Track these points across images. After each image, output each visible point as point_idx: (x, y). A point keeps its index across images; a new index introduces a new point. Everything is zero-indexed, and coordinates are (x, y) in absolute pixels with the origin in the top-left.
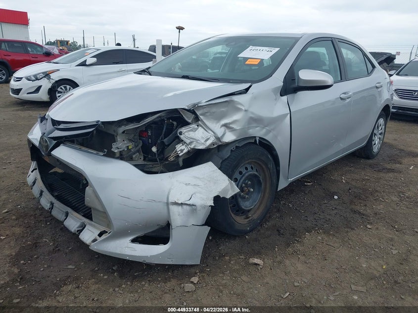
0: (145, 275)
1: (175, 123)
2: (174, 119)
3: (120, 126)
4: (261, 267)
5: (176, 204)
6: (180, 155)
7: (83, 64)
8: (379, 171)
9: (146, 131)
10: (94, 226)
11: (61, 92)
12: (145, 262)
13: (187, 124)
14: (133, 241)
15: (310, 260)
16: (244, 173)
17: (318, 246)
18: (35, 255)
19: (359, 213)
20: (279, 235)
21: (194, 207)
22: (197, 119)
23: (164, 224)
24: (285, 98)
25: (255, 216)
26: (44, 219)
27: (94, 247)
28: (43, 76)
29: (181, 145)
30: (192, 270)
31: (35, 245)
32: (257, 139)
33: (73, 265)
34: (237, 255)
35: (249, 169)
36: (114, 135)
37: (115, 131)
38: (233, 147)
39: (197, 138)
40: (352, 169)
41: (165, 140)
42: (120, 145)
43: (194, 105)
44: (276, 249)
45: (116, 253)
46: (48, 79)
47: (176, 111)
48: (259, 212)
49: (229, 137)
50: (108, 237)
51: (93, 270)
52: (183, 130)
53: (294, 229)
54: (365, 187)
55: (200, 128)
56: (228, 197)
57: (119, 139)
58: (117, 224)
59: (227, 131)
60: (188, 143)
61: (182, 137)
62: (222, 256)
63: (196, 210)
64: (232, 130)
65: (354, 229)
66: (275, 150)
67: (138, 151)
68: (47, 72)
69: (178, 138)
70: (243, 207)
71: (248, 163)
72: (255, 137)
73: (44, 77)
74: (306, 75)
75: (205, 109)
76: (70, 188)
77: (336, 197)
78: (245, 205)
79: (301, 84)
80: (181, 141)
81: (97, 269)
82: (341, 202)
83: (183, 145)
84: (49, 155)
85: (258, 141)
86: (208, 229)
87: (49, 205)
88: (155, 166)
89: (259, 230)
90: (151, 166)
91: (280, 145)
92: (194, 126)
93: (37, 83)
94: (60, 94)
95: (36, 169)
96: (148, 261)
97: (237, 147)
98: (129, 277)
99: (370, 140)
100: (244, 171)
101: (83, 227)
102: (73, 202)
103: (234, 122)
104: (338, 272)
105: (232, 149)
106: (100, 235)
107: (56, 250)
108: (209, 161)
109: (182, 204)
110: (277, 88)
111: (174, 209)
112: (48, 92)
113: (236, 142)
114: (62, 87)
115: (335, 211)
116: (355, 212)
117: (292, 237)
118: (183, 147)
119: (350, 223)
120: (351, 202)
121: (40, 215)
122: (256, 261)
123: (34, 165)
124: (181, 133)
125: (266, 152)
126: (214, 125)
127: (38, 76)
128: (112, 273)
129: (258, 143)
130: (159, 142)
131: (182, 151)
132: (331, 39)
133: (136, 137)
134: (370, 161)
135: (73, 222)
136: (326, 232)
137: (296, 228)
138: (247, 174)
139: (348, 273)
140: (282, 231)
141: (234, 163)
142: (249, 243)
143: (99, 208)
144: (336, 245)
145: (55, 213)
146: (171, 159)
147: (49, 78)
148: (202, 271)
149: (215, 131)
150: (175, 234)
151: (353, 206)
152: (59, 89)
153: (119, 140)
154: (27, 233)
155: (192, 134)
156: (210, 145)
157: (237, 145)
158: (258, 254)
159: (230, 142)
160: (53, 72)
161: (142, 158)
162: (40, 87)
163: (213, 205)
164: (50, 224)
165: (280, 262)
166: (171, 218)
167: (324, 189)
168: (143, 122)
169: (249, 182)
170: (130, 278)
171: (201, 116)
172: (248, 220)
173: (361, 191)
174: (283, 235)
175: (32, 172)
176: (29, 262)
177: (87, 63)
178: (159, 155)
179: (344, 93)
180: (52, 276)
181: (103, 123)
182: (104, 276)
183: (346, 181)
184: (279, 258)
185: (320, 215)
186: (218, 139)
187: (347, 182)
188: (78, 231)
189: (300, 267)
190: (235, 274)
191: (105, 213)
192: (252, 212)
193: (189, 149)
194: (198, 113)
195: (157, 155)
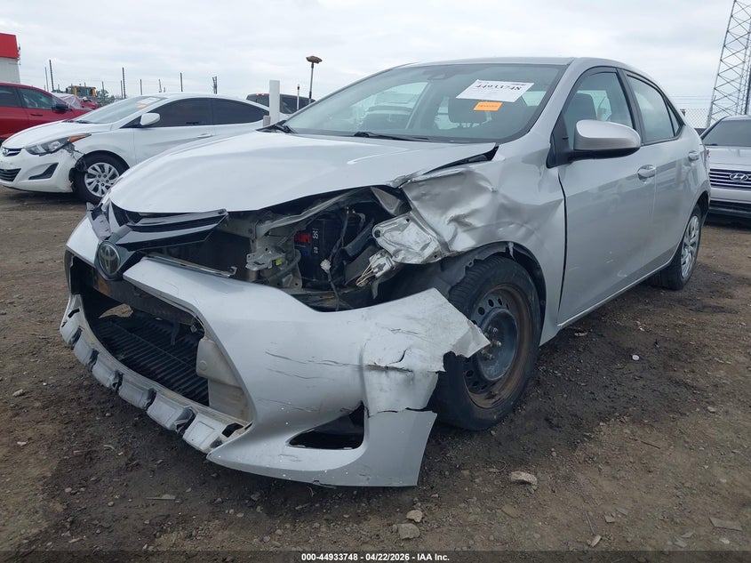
0: (316, 509)
1: (363, 216)
2: (359, 208)
3: (261, 222)
4: (535, 488)
5: (376, 368)
6: (377, 275)
7: (135, 124)
8: (698, 311)
9: (309, 230)
10: (213, 416)
11: (94, 176)
12: (318, 484)
13: (387, 216)
14: (295, 442)
15: (623, 473)
16: (487, 311)
17: (631, 447)
18: (91, 476)
19: (686, 385)
20: (551, 427)
21: (409, 374)
22: (406, 207)
23: (352, 406)
24: (555, 171)
25: (505, 393)
26: (99, 407)
27: (216, 456)
28: (60, 145)
29: (379, 256)
30: (406, 498)
31: (89, 457)
32: (511, 246)
33: (170, 494)
34: (483, 467)
35: (496, 304)
36: (248, 239)
37: (251, 231)
38: (469, 262)
39: (407, 244)
40: (650, 307)
41: (349, 247)
42: (260, 257)
43: (405, 180)
44: (554, 454)
45: (260, 468)
46: (70, 152)
47: (366, 192)
48: (512, 385)
49: (464, 242)
50: (245, 435)
51: (212, 503)
52: (382, 227)
53: (576, 416)
54: (683, 338)
55: (412, 223)
56: (469, 355)
57: (258, 246)
58: (264, 408)
59: (459, 230)
60: (391, 252)
61: (380, 241)
62: (456, 469)
63: (413, 379)
64: (468, 228)
65: (685, 414)
66: (539, 268)
67: (293, 271)
68: (67, 138)
69: (373, 242)
70: (486, 376)
71: (493, 293)
72: (506, 243)
73: (62, 147)
74: (588, 130)
75: (422, 188)
76: (147, 345)
77: (636, 357)
78: (490, 371)
79: (580, 147)
80: (378, 249)
81: (219, 499)
82: (647, 365)
83: (382, 256)
84: (120, 278)
85: (511, 250)
86: (432, 417)
87: (112, 378)
88: (324, 297)
89: (512, 420)
90: (319, 298)
91: (548, 257)
92: (401, 220)
93: (49, 159)
94: (91, 180)
95: (78, 311)
96: (323, 481)
97: (476, 261)
98: (287, 513)
99: (679, 255)
100: (487, 308)
101: (188, 419)
102: (159, 371)
103: (473, 213)
104: (679, 494)
105: (468, 264)
106: (227, 432)
107: (131, 466)
108: (430, 287)
109: (387, 369)
110: (541, 152)
111: (373, 378)
112: (70, 176)
113: (476, 252)
114: (95, 166)
115: (641, 383)
116: (678, 383)
117: (576, 430)
118: (383, 261)
119: (675, 403)
120: (666, 366)
121: (90, 399)
122: (524, 476)
123: (72, 302)
124: (378, 233)
125: (524, 272)
126: (437, 218)
127: (50, 147)
128: (251, 506)
129: (511, 253)
130: (334, 251)
131: (380, 267)
132: (614, 70)
133: (289, 243)
134: (678, 294)
135: (167, 410)
136: (636, 420)
137: (578, 413)
138: (493, 314)
139: (698, 494)
140: (555, 421)
141: (474, 292)
142: (500, 444)
143: (228, 379)
144: (661, 444)
145: (125, 392)
146: (361, 283)
147: (72, 150)
148: (424, 499)
149: (439, 230)
150: (374, 427)
151: (671, 373)
152: (90, 170)
153: (258, 248)
154: (69, 434)
155: (397, 236)
156: (430, 257)
157: (477, 257)
158: (522, 464)
159: (466, 250)
160: (79, 138)
161: (301, 284)
162: (54, 166)
163: (443, 370)
164: (112, 415)
165: (567, 478)
166: (368, 396)
167: (610, 343)
168: (308, 213)
169: (495, 329)
170: (288, 516)
171: (414, 202)
172: (494, 400)
173: (676, 346)
174: (558, 427)
175: (70, 316)
176: (82, 489)
177: (142, 123)
178: (332, 276)
179: (644, 168)
180: (134, 516)
181: (232, 214)
182: (235, 513)
183: (644, 328)
184: (563, 471)
185: (615, 389)
186: (445, 245)
187: (647, 331)
188: (178, 426)
189: (607, 486)
190: (489, 503)
191: (240, 389)
192: (498, 386)
193: (394, 263)
194: (410, 195)
195: (330, 277)
